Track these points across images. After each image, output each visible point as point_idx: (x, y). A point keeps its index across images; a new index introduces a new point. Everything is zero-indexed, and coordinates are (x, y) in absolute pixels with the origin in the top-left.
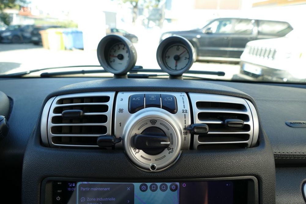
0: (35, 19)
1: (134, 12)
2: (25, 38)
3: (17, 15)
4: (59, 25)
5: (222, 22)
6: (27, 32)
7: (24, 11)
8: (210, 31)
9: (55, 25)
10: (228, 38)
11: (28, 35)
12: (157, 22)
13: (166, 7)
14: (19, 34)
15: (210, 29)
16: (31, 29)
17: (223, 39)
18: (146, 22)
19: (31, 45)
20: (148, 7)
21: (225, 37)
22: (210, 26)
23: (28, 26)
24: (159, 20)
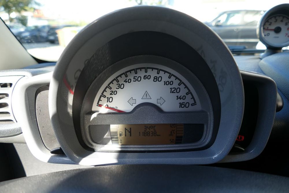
0: (48, 20)
2: (42, 37)
3: (32, 17)
4: (71, 24)
5: (230, 14)
6: (44, 32)
7: (38, 13)
8: (219, 24)
9: (68, 24)
10: (237, 29)
11: (44, 34)
13: (169, 4)
14: (37, 34)
15: (219, 21)
16: (47, 30)
17: (232, 31)
19: (48, 43)
21: (235, 28)
22: (219, 19)
23: (44, 27)
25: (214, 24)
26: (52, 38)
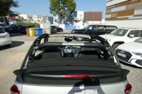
1: (61, 18)
12: (71, 22)
13: (74, 16)
18: (66, 21)
20: (67, 16)
24: (71, 21)
25: (86, 30)
26: (22, 31)
